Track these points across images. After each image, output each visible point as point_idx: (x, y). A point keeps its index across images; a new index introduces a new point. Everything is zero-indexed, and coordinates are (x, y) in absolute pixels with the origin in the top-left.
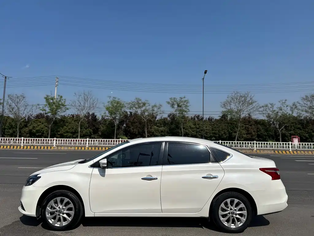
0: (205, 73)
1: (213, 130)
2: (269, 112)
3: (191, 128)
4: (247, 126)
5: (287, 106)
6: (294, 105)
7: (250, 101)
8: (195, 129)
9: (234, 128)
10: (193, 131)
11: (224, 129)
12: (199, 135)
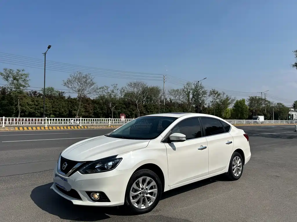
0: (49, 47)
1: (53, 108)
2: (104, 93)
3: (29, 105)
4: (85, 104)
5: (117, 90)
6: (122, 89)
7: (91, 83)
8: (34, 106)
9: (74, 106)
10: (31, 108)
11: (65, 107)
12: (38, 112)
